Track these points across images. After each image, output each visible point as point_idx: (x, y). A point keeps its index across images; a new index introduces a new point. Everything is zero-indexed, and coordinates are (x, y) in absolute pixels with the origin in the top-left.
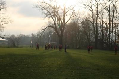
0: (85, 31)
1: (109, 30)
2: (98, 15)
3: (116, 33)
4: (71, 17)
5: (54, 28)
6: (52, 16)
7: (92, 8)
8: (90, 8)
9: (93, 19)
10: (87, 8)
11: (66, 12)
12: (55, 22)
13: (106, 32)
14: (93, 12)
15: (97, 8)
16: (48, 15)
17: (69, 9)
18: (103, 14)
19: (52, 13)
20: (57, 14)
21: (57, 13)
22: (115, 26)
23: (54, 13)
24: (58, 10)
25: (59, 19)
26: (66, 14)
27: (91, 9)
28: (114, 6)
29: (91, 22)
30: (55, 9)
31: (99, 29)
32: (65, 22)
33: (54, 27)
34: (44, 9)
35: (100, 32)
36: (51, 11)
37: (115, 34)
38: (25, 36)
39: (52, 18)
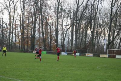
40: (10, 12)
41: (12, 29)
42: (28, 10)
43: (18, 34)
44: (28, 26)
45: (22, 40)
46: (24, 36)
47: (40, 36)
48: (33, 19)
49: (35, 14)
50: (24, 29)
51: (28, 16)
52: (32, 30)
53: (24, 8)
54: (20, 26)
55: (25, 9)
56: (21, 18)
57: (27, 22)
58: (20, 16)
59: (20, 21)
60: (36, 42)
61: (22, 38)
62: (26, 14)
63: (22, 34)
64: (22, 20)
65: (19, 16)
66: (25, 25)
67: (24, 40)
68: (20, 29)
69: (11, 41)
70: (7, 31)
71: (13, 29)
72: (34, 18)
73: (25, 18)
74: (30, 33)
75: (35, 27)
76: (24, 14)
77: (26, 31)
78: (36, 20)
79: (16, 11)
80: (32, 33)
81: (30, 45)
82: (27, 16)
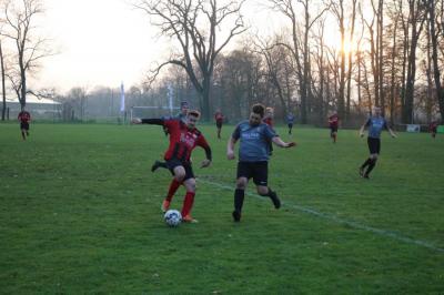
0: (272, 75)
1: (340, 70)
2: (308, 28)
3: (362, 79)
4: (232, 35)
5: (184, 66)
6: (177, 32)
7: (291, 9)
8: (285, 8)
9: (295, 39)
10: (276, 9)
11: (217, 20)
12: (186, 48)
13: (332, 76)
14: (294, 21)
15: (306, 8)
16: (166, 30)
17: (226, 11)
18: (322, 25)
19: (179, 22)
20: (193, 27)
21: (192, 25)
22: (359, 60)
23: (185, 25)
24: (195, 16)
25: (198, 40)
26: (216, 27)
27: (289, 12)
28: (354, 3)
29: (290, 48)
30: (187, 11)
31: (315, 67)
32: (216, 49)
33: (185, 62)
34: (154, 12)
35: (316, 76)
36: (174, 19)
37: (358, 80)
38: (109, 89)
39: (179, 37)
40: (341, 20)
41: (347, 67)
42: (393, 10)
43: (366, 80)
44: (394, 54)
45: (377, 94)
46: (381, 83)
47: (429, 80)
48: (406, 33)
49: (413, 21)
50: (382, 64)
51: (393, 27)
52: (404, 65)
53: (381, 5)
54: (372, 55)
55: (384, 6)
56: (372, 32)
57: (392, 45)
58: (370, 28)
59: (372, 41)
60: (415, 100)
61: (377, 88)
62: (387, 21)
63: (376, 78)
64: (375, 39)
65: (367, 29)
66: (384, 54)
67: (383, 95)
68: (372, 63)
69: (346, 100)
70: (336, 72)
71: (351, 67)
72: (410, 30)
73: (384, 32)
74: (399, 74)
75: (412, 58)
76: (380, 22)
77: (387, 69)
78: (415, 37)
79: (358, 16)
80: (404, 73)
81: (399, 109)
82: (390, 26)
